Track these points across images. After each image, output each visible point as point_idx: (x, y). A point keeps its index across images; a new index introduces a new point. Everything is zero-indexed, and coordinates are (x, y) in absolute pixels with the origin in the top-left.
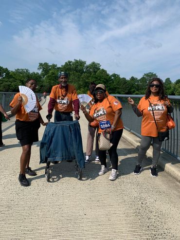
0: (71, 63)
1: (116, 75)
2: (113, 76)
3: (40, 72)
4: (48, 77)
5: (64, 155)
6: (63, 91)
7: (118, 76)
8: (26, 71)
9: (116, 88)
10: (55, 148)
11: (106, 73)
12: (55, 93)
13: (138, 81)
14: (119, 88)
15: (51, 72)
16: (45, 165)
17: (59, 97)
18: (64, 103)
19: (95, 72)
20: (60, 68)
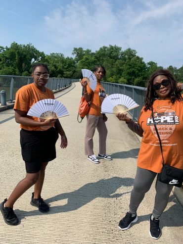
0: (106, 49)
1: (153, 63)
2: (150, 64)
3: (74, 57)
4: (82, 62)
8: (60, 55)
13: (177, 70)
15: (85, 57)
19: (130, 59)
20: (94, 53)
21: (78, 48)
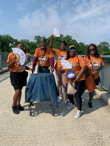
1: (82, 43)
2: (80, 44)
3: (35, 41)
5: (42, 97)
6: (43, 52)
8: (27, 41)
9: (81, 51)
10: (36, 93)
11: (76, 42)
14: (83, 51)
17: (40, 56)
18: (44, 60)
19: (69, 41)
20: (47, 39)
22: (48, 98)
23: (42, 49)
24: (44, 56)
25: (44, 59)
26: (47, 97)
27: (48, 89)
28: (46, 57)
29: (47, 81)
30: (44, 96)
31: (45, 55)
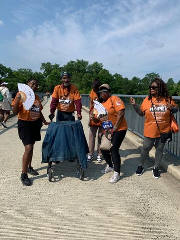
0: (74, 64)
1: (118, 75)
2: (116, 76)
3: (42, 72)
4: (50, 76)
5: (66, 154)
6: (66, 91)
7: (120, 76)
8: (28, 70)
9: (118, 88)
10: (57, 148)
11: (108, 73)
12: (57, 93)
13: (140, 81)
14: (121, 88)
15: (53, 71)
16: (47, 164)
17: (61, 97)
19: (97, 72)
20: (62, 68)
21: (46, 63)
22: (75, 155)
23: (64, 87)
24: (66, 96)
25: (67, 101)
26: (72, 154)
27: (75, 143)
28: (70, 99)
29: (73, 131)
30: (69, 152)
31: (68, 96)
